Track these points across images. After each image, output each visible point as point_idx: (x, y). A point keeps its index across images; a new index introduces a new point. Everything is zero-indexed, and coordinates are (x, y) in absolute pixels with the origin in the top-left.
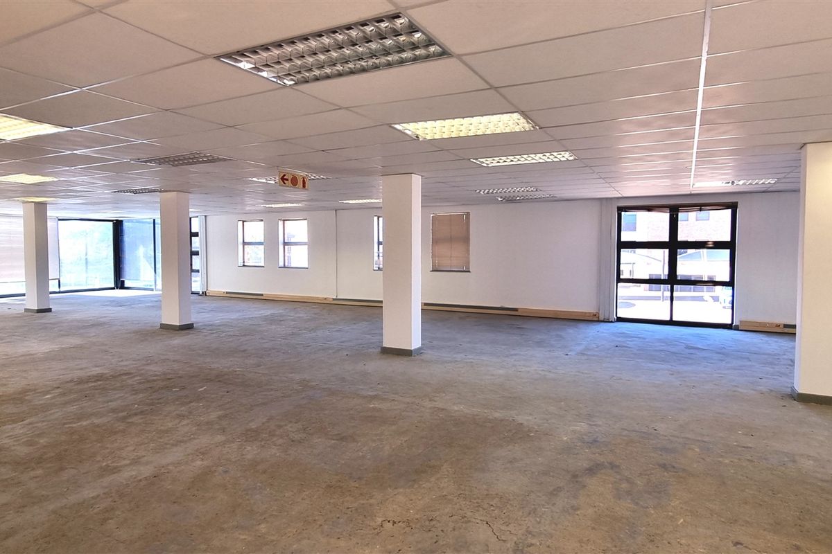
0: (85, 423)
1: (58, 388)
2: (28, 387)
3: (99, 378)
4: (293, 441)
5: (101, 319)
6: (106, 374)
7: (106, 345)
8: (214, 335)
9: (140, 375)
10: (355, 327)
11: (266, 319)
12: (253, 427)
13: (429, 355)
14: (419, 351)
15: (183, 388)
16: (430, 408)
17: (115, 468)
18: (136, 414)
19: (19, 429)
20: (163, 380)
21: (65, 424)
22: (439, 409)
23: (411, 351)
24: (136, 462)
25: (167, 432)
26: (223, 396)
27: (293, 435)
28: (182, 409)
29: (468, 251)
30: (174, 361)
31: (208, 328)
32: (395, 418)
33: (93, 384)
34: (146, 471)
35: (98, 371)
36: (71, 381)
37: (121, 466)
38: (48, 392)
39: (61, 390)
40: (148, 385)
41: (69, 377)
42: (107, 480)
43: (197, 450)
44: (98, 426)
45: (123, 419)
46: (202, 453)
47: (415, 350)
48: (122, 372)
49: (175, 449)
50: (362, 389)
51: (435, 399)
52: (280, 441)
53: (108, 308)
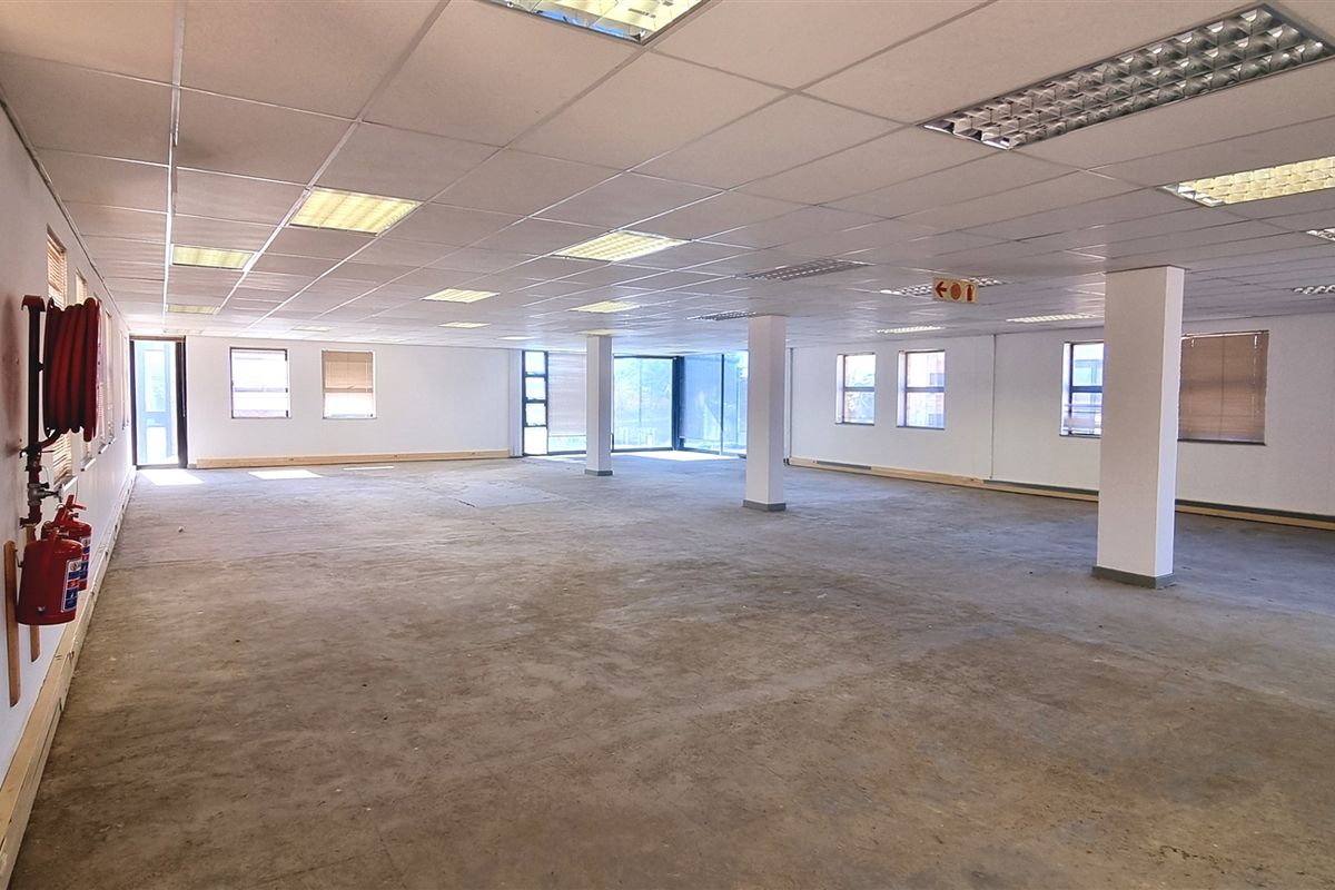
0: (692, 619)
1: (649, 571)
2: (619, 567)
3: (690, 564)
4: (974, 691)
5: (670, 489)
6: (697, 561)
7: (684, 523)
8: (817, 523)
9: (739, 567)
10: (1033, 529)
11: (884, 504)
12: (909, 661)
13: (1189, 590)
14: (1167, 582)
15: (796, 592)
16: (1214, 683)
17: (744, 682)
18: (747, 618)
19: (622, 614)
20: (768, 578)
21: (670, 617)
22: (1232, 687)
23: (1154, 578)
24: (765, 678)
25: (793, 646)
26: (853, 610)
27: (974, 682)
28: (802, 619)
29: (1261, 405)
30: (773, 553)
31: (806, 511)
32: (1145, 687)
33: (686, 572)
34: (782, 693)
35: (685, 556)
36: (660, 565)
37: (750, 681)
38: (639, 576)
39: (653, 575)
40: (750, 581)
41: (656, 559)
42: (740, 695)
43: (839, 678)
44: (707, 625)
45: (735, 621)
46: (847, 683)
47: (1162, 578)
48: (715, 561)
49: (808, 672)
50: (1072, 631)
51: (1219, 667)
52: (955, 689)
53: (672, 474)
